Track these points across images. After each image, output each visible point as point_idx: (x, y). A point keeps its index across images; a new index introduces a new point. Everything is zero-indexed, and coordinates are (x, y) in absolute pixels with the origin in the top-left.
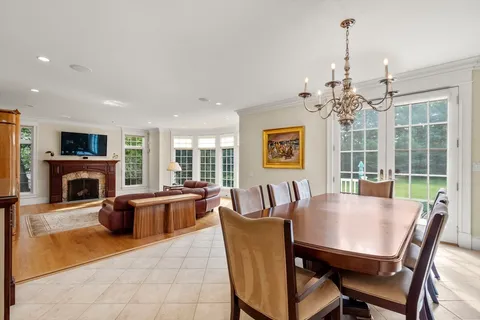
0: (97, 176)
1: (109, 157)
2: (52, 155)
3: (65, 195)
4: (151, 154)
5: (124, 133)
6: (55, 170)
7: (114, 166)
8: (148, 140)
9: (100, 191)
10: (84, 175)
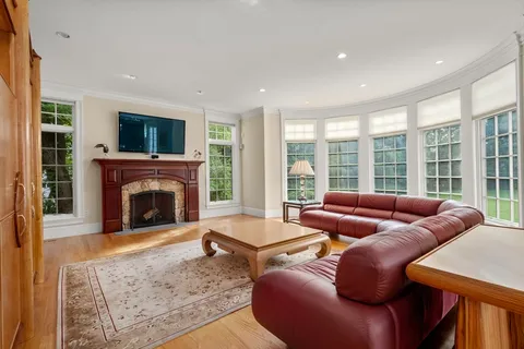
0: (172, 186)
1: (188, 156)
2: (106, 151)
3: (126, 219)
4: (245, 152)
5: (208, 118)
6: (111, 176)
7: (196, 171)
8: (240, 130)
9: (178, 211)
10: (154, 186)
